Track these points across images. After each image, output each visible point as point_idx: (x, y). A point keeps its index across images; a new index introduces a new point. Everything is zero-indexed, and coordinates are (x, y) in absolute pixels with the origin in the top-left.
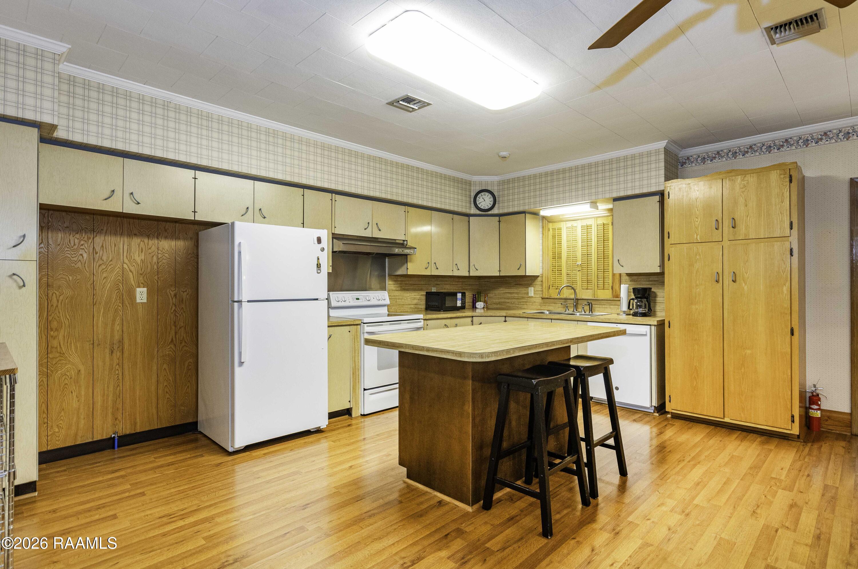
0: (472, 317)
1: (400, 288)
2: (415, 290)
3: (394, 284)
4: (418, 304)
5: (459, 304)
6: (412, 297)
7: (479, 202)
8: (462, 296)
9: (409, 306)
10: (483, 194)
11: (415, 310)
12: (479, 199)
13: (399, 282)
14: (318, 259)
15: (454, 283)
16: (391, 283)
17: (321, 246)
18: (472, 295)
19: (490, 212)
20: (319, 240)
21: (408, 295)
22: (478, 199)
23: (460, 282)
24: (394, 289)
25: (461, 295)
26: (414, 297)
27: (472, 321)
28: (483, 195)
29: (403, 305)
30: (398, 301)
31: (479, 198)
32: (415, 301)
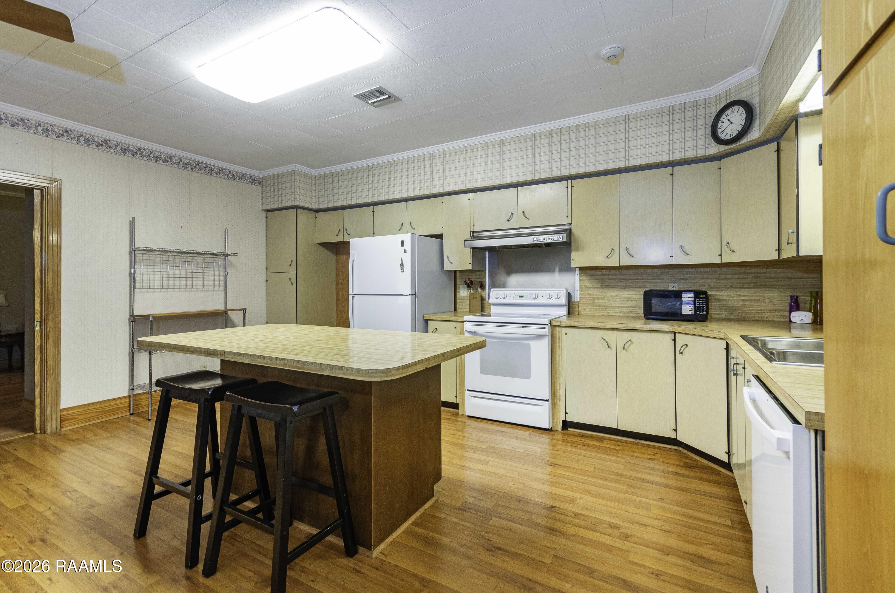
0: (675, 333)
1: (599, 285)
2: (630, 287)
3: (590, 280)
4: (635, 307)
5: (687, 310)
6: (624, 296)
7: (721, 130)
8: (695, 297)
9: (618, 309)
10: (728, 112)
11: (630, 315)
12: (722, 124)
13: (598, 277)
14: (402, 260)
15: (728, 276)
16: (583, 278)
17: (404, 248)
18: (789, 298)
19: (745, 141)
20: (402, 243)
21: (616, 294)
22: (720, 124)
23: (748, 273)
24: (591, 285)
25: (692, 295)
26: (630, 296)
27: (675, 340)
28: (729, 114)
29: (606, 306)
30: (596, 301)
31: (723, 122)
32: (629, 303)
